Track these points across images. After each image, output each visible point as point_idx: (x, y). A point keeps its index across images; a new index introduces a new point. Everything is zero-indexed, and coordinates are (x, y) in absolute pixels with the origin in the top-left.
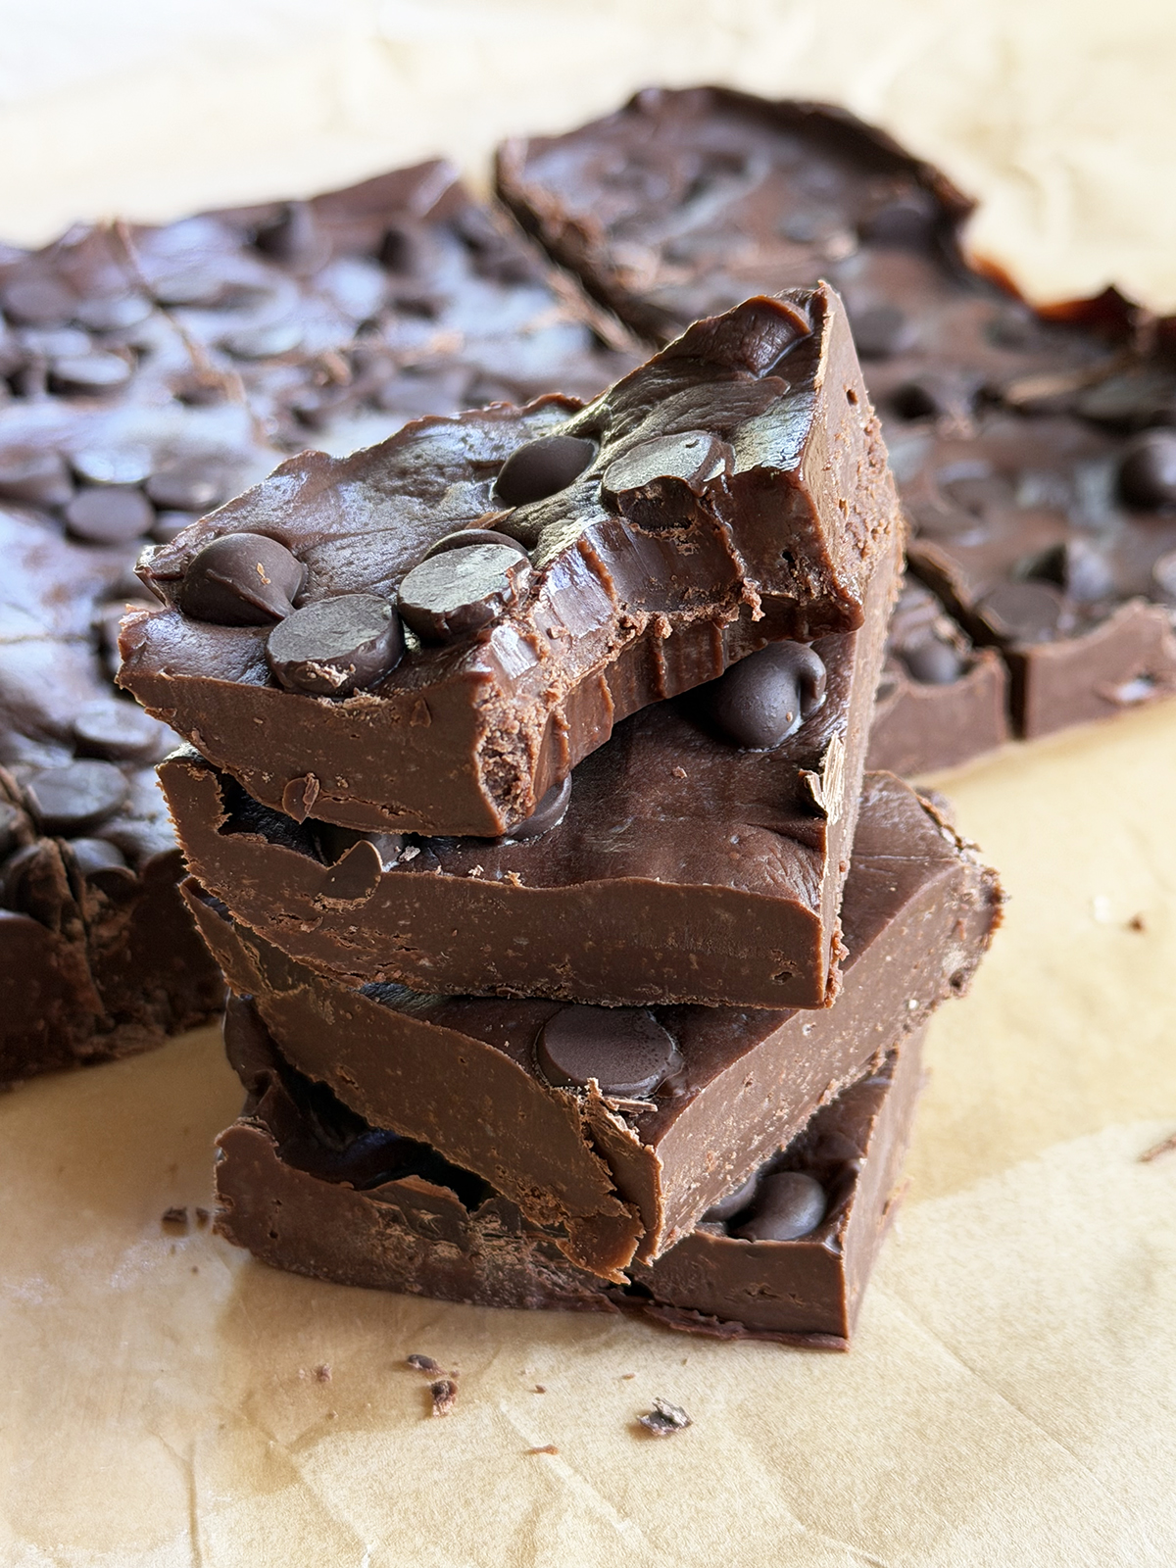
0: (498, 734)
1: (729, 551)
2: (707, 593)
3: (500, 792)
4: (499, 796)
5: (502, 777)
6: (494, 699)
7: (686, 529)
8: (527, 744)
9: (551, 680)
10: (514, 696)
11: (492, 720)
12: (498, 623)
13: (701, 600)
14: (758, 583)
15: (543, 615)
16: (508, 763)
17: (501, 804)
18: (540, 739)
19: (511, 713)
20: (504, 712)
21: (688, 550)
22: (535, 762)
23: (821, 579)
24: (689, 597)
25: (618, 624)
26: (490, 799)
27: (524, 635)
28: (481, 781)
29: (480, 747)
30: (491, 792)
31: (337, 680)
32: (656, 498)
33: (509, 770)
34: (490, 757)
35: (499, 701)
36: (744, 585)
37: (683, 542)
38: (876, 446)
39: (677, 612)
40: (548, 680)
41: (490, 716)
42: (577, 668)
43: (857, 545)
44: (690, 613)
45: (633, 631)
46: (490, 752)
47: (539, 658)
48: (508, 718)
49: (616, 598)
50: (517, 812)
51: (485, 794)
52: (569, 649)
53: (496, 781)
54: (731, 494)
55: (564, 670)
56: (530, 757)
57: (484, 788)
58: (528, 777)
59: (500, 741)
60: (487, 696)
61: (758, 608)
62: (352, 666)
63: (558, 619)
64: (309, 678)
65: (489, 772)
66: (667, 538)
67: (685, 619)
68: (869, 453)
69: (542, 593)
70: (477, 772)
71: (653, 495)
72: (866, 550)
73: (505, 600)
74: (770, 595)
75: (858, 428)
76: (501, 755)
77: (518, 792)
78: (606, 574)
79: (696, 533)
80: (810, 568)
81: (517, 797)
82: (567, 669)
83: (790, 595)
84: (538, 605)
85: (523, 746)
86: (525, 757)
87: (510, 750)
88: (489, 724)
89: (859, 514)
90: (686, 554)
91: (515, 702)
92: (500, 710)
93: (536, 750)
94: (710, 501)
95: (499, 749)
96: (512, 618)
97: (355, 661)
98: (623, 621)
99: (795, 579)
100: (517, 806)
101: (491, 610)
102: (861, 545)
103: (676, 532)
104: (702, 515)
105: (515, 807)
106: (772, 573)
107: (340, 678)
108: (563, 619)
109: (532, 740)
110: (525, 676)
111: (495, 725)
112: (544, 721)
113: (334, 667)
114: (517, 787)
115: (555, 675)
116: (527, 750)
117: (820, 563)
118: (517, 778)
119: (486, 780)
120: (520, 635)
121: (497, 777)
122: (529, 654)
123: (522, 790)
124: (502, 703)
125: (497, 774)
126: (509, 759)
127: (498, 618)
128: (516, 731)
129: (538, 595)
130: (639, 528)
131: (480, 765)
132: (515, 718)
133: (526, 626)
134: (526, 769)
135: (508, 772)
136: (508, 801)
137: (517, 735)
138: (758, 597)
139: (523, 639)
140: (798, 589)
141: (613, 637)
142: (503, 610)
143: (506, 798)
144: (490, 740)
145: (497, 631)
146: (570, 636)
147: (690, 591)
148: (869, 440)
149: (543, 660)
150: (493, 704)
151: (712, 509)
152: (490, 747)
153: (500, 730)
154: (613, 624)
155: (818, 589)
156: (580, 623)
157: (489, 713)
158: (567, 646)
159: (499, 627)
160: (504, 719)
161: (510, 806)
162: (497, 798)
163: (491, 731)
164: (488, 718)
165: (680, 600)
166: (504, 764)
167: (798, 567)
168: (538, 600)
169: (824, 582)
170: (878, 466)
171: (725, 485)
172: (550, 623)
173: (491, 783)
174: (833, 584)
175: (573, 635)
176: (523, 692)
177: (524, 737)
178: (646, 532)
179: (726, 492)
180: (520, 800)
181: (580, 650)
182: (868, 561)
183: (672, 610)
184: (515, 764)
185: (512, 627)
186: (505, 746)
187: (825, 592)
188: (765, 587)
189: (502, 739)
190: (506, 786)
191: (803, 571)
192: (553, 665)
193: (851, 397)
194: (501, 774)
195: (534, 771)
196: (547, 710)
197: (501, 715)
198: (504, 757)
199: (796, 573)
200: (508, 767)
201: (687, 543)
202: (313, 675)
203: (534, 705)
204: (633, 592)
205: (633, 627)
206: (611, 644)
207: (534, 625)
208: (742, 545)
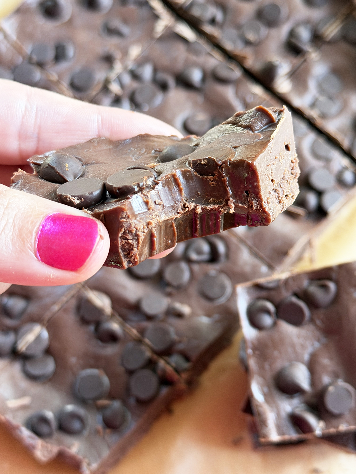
0: (127, 232)
1: (226, 187)
2: (217, 201)
3: (126, 253)
4: (126, 255)
5: (127, 248)
6: (127, 218)
7: (213, 177)
8: (138, 238)
9: (152, 218)
10: (136, 219)
11: (125, 225)
12: (136, 193)
13: (214, 203)
14: (235, 201)
15: (154, 195)
16: (130, 243)
17: (126, 258)
18: (143, 237)
19: (133, 225)
20: (130, 224)
21: (213, 184)
22: (140, 245)
23: (258, 203)
24: (211, 201)
25: (183, 205)
26: (122, 255)
27: (145, 200)
28: (119, 248)
29: (120, 235)
30: (123, 253)
31: (76, 202)
32: (205, 164)
33: (130, 246)
34: (124, 240)
35: (129, 219)
36: (229, 200)
37: (211, 181)
38: (294, 168)
39: (205, 206)
40: (151, 218)
41: (125, 224)
42: (164, 216)
43: (278, 198)
44: (210, 207)
45: (187, 209)
46: (124, 238)
47: (149, 209)
48: (131, 226)
49: (183, 196)
50: (132, 262)
51: (120, 253)
52: (162, 209)
53: (125, 249)
54: (230, 166)
55: (158, 216)
56: (138, 242)
57: (120, 250)
58: (137, 250)
59: (128, 234)
60: (124, 216)
61: (233, 209)
62: (83, 199)
63: (160, 198)
64: (67, 200)
65: (123, 245)
66: (206, 179)
67: (207, 208)
68: (292, 170)
69: (156, 188)
70: (118, 244)
71: (204, 163)
72: (281, 201)
73: (140, 186)
74: (238, 205)
75: (288, 159)
76: (128, 239)
77: (132, 254)
78: (181, 187)
79: (216, 179)
80: (254, 198)
81: (132, 256)
82: (160, 216)
83: (246, 206)
84: (153, 191)
85: (136, 238)
86: (136, 242)
87: (131, 238)
88: (124, 227)
89: (282, 188)
90: (212, 186)
91: (135, 221)
92: (129, 222)
93: (141, 241)
94: (223, 168)
95: (127, 237)
96: (142, 193)
97: (84, 197)
98: (184, 205)
99: (248, 201)
100: (132, 260)
101: (134, 189)
102: (280, 198)
103: (209, 177)
104: (219, 172)
105: (131, 260)
106: (240, 197)
107: (77, 202)
108: (162, 199)
109: (140, 237)
110: (142, 214)
111: (126, 228)
112: (146, 231)
113: (76, 198)
114: (132, 253)
115: (154, 216)
116: (138, 240)
117: (258, 198)
118: (132, 250)
119: (122, 248)
120: (143, 199)
121: (125, 248)
122: (145, 207)
123: (134, 254)
124: (130, 220)
125: (126, 247)
126: (130, 241)
127: (137, 192)
128: (134, 232)
129: (154, 188)
130: (197, 173)
131: (120, 242)
132: (134, 227)
133: (146, 197)
134: (136, 247)
135: (130, 247)
136: (129, 257)
137: (135, 233)
138: (234, 205)
139: (144, 202)
140: (249, 205)
141: (180, 209)
142: (139, 190)
143: (128, 256)
144: (124, 233)
145: (134, 196)
146: (163, 205)
147: (211, 199)
148: (292, 164)
149: (150, 210)
150: (126, 219)
151: (222, 171)
152: (124, 236)
153: (128, 230)
154: (181, 205)
155: (256, 206)
156: (168, 201)
157: (124, 223)
158: (162, 208)
159: (136, 195)
160: (130, 226)
161: (129, 259)
162: (125, 255)
163: (124, 229)
164: (124, 224)
165: (207, 202)
166: (129, 243)
167: (250, 197)
168: (154, 190)
169: (258, 204)
170: (294, 175)
171: (228, 163)
172: (157, 198)
173: (124, 249)
174: (261, 205)
175: (164, 205)
176: (140, 219)
177: (137, 235)
178: (199, 176)
179: (229, 165)
180: (133, 258)
181: (166, 211)
182: (282, 205)
183: (204, 205)
184: (132, 244)
185: (141, 196)
186: (130, 237)
187: (258, 208)
188: (237, 202)
189: (129, 234)
190: (128, 252)
191: (251, 199)
192: (154, 213)
193: (287, 147)
194: (127, 247)
195: (139, 248)
196: (148, 227)
197: (129, 224)
198: (129, 241)
199: (249, 199)
200: (130, 245)
201: (213, 182)
202: (69, 199)
203: (143, 224)
204: (191, 196)
205: (188, 207)
206: (178, 211)
207: (149, 197)
208: (232, 186)
